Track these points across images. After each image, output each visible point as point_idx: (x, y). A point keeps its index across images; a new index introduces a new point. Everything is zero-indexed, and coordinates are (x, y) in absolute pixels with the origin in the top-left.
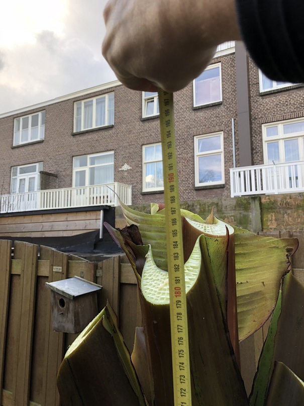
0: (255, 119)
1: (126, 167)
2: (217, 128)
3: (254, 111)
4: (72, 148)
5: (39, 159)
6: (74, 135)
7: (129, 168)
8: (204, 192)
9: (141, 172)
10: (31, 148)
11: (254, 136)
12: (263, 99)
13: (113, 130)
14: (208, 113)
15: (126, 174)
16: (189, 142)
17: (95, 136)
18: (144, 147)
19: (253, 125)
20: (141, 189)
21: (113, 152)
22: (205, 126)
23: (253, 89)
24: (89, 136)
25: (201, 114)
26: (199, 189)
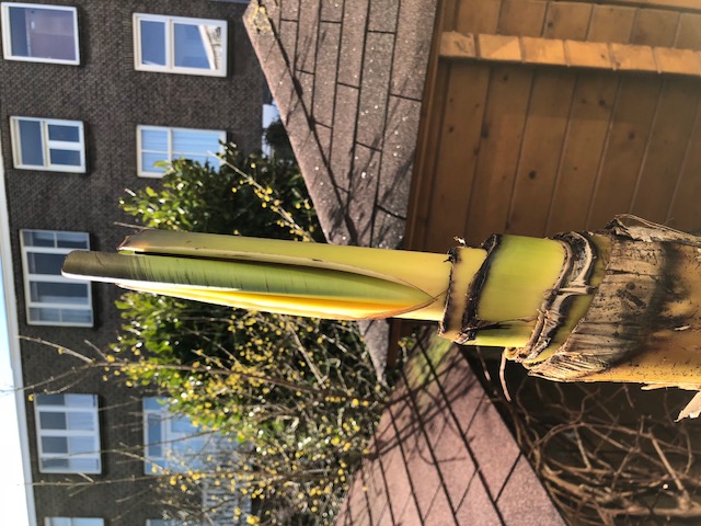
2: (125, 23)
6: (98, 326)
10: (111, 426)
14: (95, 36)
18: (141, 173)
25: (95, 51)
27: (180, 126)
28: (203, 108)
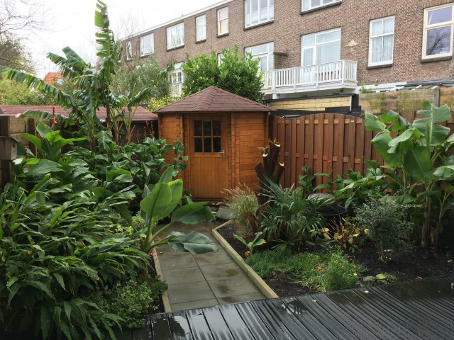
1: (353, 43)
4: (301, 27)
5: (270, 39)
6: (302, 14)
7: (356, 44)
8: (431, 65)
9: (368, 47)
10: (262, 29)
13: (341, 7)
15: (352, 50)
16: (418, 15)
17: (323, 14)
18: (371, 23)
20: (367, 63)
21: (339, 29)
24: (317, 15)
26: (425, 62)
27: (395, 38)
28: (405, 49)
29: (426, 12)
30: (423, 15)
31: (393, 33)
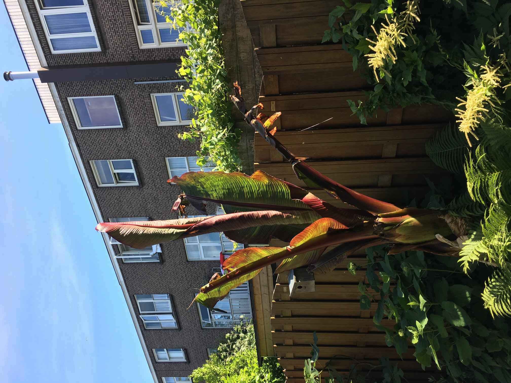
0: (133, 57)
2: (146, 101)
3: (124, 58)
6: (163, 261)
10: (179, 309)
11: (154, 58)
12: (109, 48)
14: (129, 111)
16: (165, 132)
19: (142, 59)
22: (145, 114)
23: (98, 60)
25: (131, 120)
29: (161, 124)
30: (164, 127)
31: (185, 158)
